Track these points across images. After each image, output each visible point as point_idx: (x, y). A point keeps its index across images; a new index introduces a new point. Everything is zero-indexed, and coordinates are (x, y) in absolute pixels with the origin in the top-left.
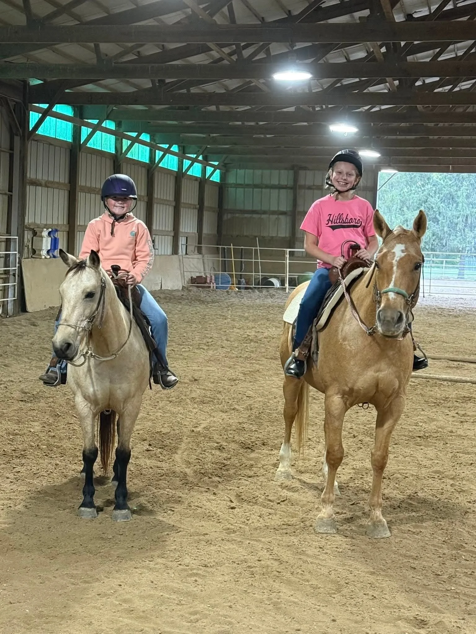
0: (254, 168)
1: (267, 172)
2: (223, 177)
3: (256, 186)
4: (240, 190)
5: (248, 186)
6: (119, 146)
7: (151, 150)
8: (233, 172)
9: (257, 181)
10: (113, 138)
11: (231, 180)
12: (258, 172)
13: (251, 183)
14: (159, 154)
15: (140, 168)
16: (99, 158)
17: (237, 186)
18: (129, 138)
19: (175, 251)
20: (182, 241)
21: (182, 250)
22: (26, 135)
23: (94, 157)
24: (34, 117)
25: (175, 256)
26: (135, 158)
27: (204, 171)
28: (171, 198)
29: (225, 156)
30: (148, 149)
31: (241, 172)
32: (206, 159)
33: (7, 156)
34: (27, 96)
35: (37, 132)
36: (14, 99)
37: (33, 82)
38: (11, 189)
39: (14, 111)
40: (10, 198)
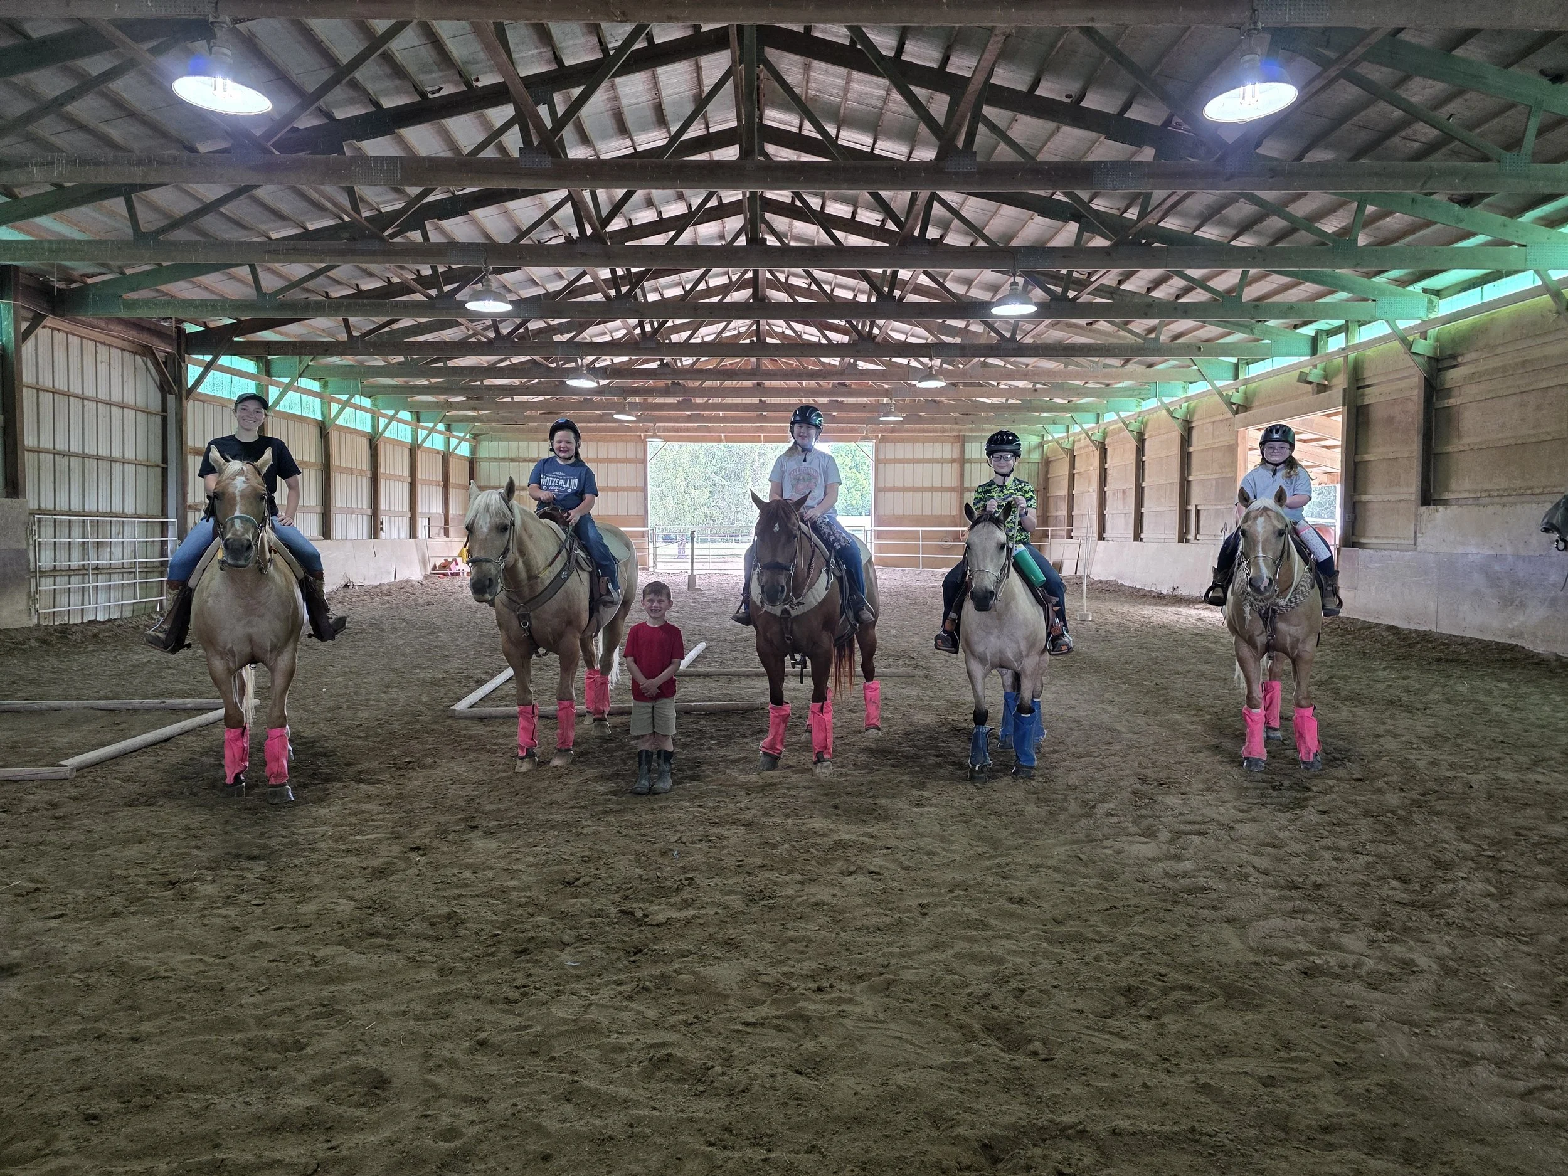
0: (508, 439)
1: (523, 444)
2: (473, 450)
3: (512, 460)
4: (494, 464)
5: (503, 459)
6: (326, 411)
7: (372, 417)
8: (484, 444)
9: (513, 455)
10: (318, 401)
11: (482, 453)
12: (514, 444)
13: (506, 456)
14: (382, 422)
15: (359, 438)
16: (298, 425)
17: (491, 460)
18: (338, 401)
19: (413, 534)
20: (422, 523)
21: (422, 533)
22: (184, 393)
23: (291, 423)
24: (193, 372)
25: (412, 540)
26: (351, 425)
27: (447, 443)
28: (406, 473)
29: (471, 425)
30: (369, 416)
31: (494, 444)
32: (449, 428)
33: (159, 419)
34: (183, 346)
35: (200, 390)
36: (163, 349)
37: (190, 328)
38: (165, 459)
39: (165, 363)
40: (165, 471)
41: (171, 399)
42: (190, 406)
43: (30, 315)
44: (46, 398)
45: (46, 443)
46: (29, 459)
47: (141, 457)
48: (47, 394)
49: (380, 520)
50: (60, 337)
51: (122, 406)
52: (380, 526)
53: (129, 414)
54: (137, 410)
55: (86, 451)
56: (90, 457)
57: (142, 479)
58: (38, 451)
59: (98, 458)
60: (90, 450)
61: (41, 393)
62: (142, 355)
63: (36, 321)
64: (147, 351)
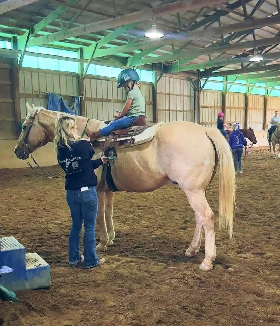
22: (200, 90)
24: (202, 83)
33: (193, 98)
34: (200, 76)
35: (204, 88)
36: (194, 78)
37: (202, 70)
38: (195, 110)
39: (195, 82)
40: (195, 113)
41: (197, 92)
42: (202, 94)
43: (160, 74)
44: (164, 96)
45: (164, 108)
46: (160, 112)
47: (188, 110)
48: (164, 95)
49: (266, 125)
50: (168, 79)
51: (183, 96)
52: (266, 127)
53: (185, 98)
54: (187, 96)
55: (174, 109)
56: (175, 111)
57: (188, 115)
58: (162, 110)
59: (177, 111)
60: (175, 109)
61: (163, 95)
62: (189, 81)
63: (161, 75)
64: (190, 79)
